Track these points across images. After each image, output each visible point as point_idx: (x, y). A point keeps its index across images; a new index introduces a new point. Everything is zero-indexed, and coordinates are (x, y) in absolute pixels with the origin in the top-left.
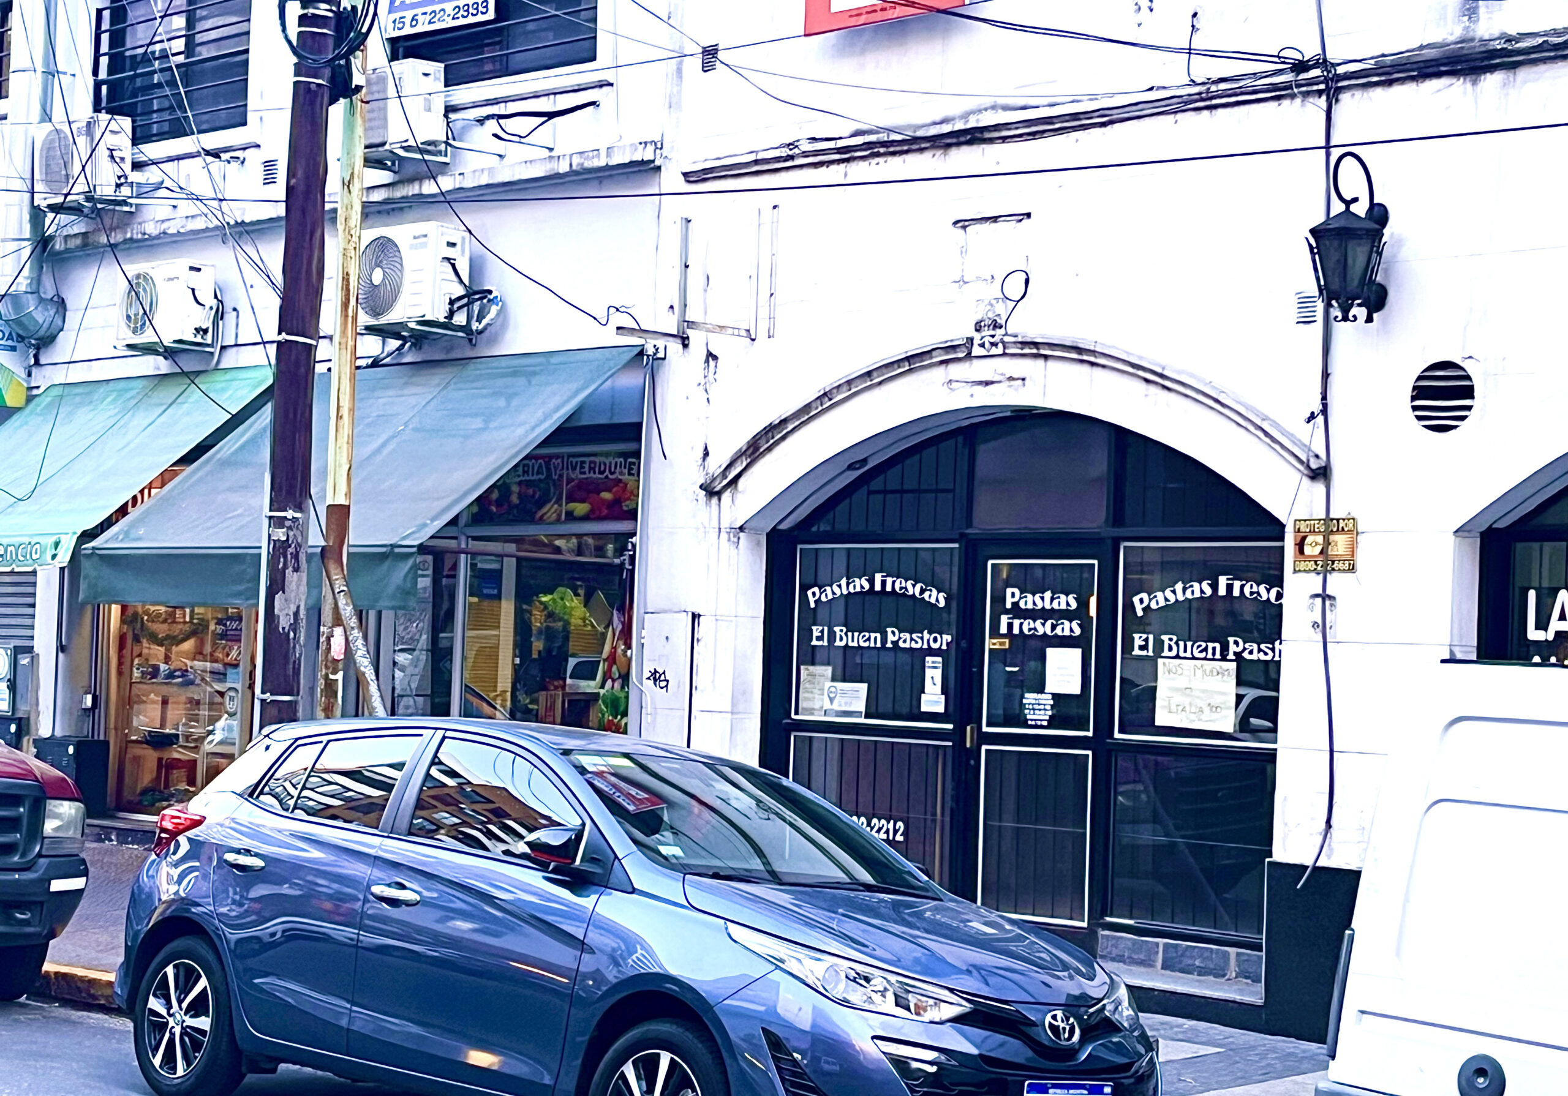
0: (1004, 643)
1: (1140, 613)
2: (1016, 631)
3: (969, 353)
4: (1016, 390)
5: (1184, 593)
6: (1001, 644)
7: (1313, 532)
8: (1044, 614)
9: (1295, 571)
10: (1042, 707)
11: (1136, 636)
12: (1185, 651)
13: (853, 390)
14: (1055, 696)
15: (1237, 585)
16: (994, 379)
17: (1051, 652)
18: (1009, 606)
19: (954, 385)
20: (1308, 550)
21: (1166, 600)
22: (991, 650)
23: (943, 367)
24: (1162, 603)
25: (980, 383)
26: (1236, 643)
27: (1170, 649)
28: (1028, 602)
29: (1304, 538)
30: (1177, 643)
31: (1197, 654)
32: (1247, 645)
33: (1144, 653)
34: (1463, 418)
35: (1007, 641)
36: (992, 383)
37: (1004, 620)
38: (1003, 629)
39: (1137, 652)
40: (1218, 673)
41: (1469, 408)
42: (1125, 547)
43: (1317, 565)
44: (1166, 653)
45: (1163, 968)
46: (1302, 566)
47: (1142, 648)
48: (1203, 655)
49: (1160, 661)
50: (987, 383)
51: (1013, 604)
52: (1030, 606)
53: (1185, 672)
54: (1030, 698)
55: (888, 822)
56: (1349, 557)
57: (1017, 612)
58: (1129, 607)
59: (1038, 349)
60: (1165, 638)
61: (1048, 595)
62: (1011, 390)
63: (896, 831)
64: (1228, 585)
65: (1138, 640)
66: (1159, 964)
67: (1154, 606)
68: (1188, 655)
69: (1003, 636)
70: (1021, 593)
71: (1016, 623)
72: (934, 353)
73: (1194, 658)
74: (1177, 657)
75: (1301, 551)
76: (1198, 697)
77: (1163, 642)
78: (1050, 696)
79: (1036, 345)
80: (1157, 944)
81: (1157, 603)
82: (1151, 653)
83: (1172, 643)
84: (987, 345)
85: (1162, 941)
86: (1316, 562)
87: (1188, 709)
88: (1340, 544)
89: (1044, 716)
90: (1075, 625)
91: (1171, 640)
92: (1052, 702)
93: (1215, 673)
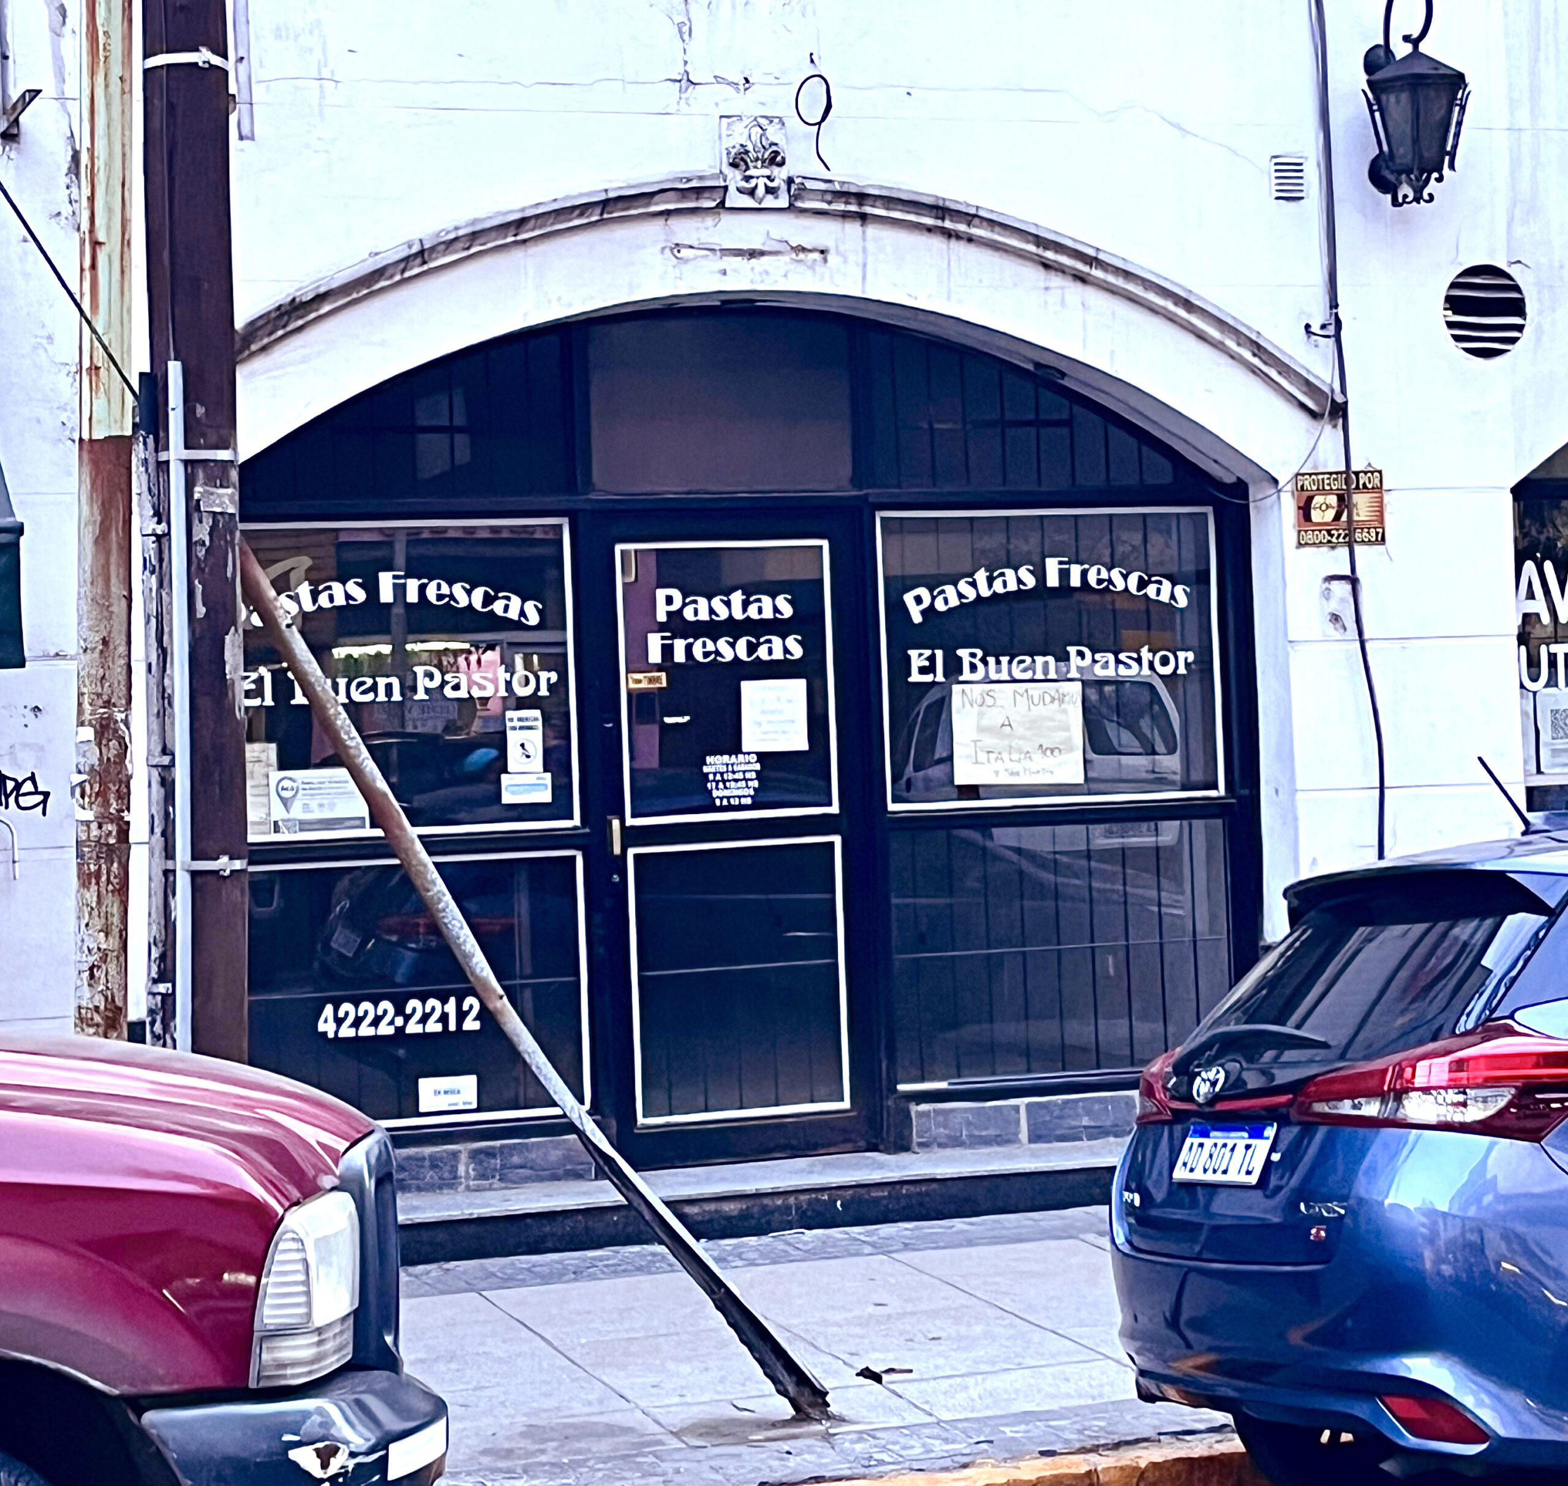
0: (658, 679)
1: (917, 618)
2: (680, 657)
3: (723, 202)
4: (812, 267)
5: (990, 586)
6: (651, 680)
7: (1321, 491)
8: (732, 629)
9: (1300, 545)
10: (740, 776)
11: (913, 653)
12: (999, 671)
13: (473, 250)
14: (762, 757)
15: (1076, 570)
16: (766, 248)
17: (748, 687)
18: (662, 617)
19: (685, 253)
20: (1316, 516)
21: (961, 596)
22: (630, 694)
23: (660, 222)
24: (954, 602)
25: (738, 253)
26: (1081, 654)
27: (973, 668)
28: (699, 610)
29: (1310, 499)
30: (984, 661)
31: (1018, 675)
32: (1098, 656)
33: (928, 678)
34: (1513, 341)
35: (663, 675)
36: (762, 253)
37: (655, 642)
38: (655, 656)
39: (915, 677)
40: (1053, 699)
41: (1520, 328)
42: (882, 519)
43: (1332, 536)
44: (966, 675)
45: (1031, 1141)
46: (1309, 537)
47: (923, 670)
48: (1028, 675)
49: (956, 688)
50: (753, 254)
51: (669, 614)
52: (704, 616)
53: (999, 702)
54: (714, 764)
55: (444, 1002)
56: (1376, 524)
57: (677, 626)
58: (897, 608)
59: (860, 205)
60: (963, 653)
61: (737, 597)
62: (801, 268)
63: (461, 1015)
64: (1060, 570)
65: (917, 658)
66: (1024, 1135)
67: (940, 606)
68: (1004, 676)
69: (659, 668)
70: (685, 596)
71: (679, 645)
72: (657, 198)
73: (1015, 681)
74: (987, 680)
75: (1307, 517)
76: (1021, 738)
77: (960, 659)
78: (754, 758)
79: (861, 197)
80: (1017, 1108)
81: (946, 601)
82: (940, 678)
83: (976, 661)
84: (761, 191)
85: (1022, 1102)
86: (1329, 532)
87: (1005, 756)
88: (1362, 504)
89: (743, 792)
90: (792, 643)
91: (973, 655)
92: (758, 767)
93: (1048, 699)
